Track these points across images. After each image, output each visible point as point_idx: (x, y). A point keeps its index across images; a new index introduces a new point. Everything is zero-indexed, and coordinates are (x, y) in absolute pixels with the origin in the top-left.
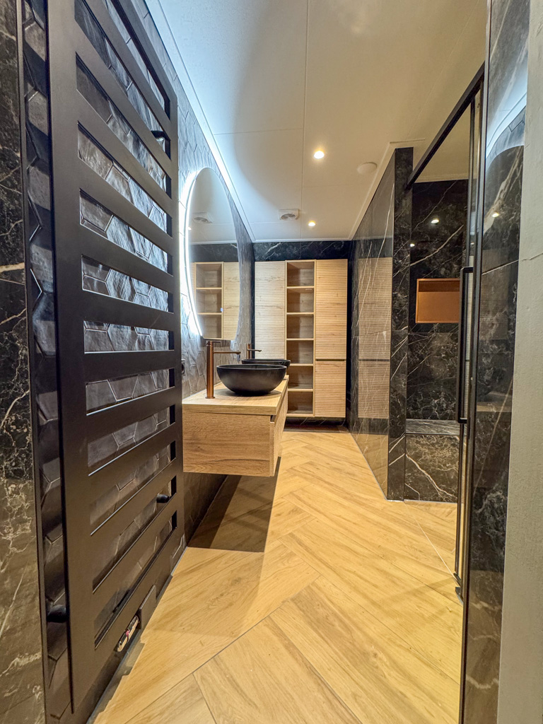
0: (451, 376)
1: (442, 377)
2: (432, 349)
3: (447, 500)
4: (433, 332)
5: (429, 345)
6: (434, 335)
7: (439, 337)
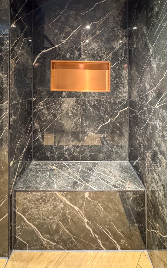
0: (76, 129)
1: (70, 130)
2: (62, 110)
3: (51, 249)
4: (63, 97)
5: (60, 107)
6: (63, 99)
7: (67, 101)
